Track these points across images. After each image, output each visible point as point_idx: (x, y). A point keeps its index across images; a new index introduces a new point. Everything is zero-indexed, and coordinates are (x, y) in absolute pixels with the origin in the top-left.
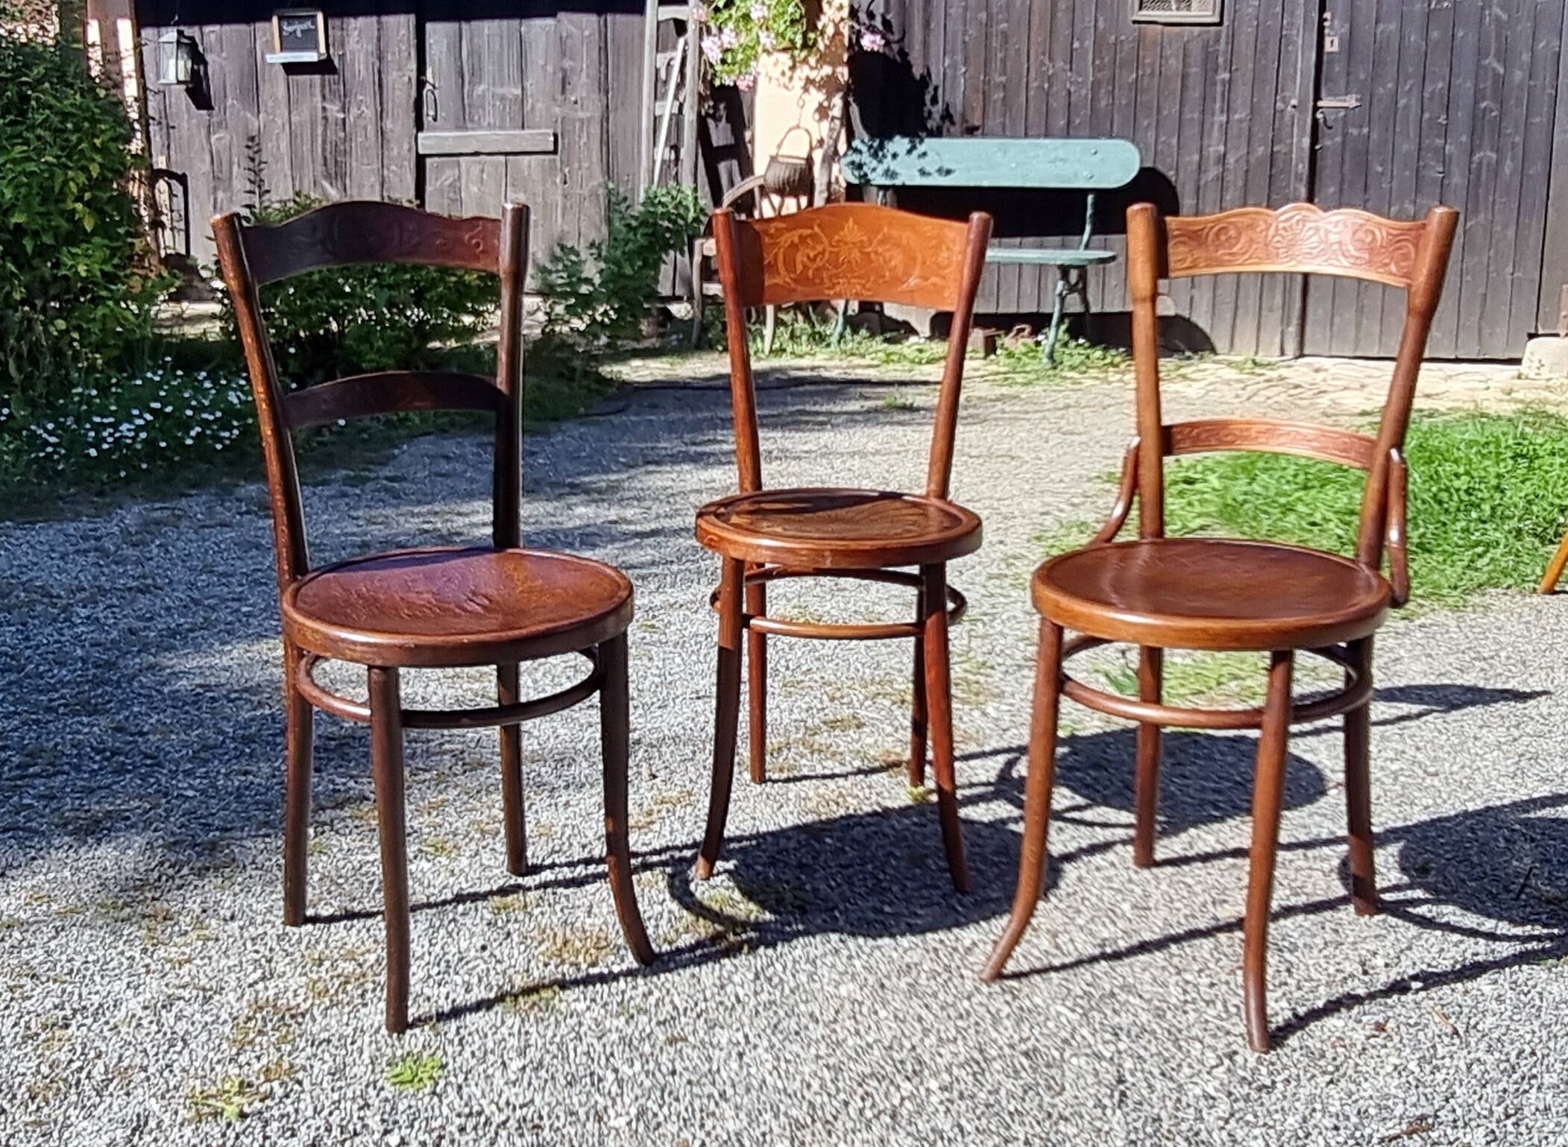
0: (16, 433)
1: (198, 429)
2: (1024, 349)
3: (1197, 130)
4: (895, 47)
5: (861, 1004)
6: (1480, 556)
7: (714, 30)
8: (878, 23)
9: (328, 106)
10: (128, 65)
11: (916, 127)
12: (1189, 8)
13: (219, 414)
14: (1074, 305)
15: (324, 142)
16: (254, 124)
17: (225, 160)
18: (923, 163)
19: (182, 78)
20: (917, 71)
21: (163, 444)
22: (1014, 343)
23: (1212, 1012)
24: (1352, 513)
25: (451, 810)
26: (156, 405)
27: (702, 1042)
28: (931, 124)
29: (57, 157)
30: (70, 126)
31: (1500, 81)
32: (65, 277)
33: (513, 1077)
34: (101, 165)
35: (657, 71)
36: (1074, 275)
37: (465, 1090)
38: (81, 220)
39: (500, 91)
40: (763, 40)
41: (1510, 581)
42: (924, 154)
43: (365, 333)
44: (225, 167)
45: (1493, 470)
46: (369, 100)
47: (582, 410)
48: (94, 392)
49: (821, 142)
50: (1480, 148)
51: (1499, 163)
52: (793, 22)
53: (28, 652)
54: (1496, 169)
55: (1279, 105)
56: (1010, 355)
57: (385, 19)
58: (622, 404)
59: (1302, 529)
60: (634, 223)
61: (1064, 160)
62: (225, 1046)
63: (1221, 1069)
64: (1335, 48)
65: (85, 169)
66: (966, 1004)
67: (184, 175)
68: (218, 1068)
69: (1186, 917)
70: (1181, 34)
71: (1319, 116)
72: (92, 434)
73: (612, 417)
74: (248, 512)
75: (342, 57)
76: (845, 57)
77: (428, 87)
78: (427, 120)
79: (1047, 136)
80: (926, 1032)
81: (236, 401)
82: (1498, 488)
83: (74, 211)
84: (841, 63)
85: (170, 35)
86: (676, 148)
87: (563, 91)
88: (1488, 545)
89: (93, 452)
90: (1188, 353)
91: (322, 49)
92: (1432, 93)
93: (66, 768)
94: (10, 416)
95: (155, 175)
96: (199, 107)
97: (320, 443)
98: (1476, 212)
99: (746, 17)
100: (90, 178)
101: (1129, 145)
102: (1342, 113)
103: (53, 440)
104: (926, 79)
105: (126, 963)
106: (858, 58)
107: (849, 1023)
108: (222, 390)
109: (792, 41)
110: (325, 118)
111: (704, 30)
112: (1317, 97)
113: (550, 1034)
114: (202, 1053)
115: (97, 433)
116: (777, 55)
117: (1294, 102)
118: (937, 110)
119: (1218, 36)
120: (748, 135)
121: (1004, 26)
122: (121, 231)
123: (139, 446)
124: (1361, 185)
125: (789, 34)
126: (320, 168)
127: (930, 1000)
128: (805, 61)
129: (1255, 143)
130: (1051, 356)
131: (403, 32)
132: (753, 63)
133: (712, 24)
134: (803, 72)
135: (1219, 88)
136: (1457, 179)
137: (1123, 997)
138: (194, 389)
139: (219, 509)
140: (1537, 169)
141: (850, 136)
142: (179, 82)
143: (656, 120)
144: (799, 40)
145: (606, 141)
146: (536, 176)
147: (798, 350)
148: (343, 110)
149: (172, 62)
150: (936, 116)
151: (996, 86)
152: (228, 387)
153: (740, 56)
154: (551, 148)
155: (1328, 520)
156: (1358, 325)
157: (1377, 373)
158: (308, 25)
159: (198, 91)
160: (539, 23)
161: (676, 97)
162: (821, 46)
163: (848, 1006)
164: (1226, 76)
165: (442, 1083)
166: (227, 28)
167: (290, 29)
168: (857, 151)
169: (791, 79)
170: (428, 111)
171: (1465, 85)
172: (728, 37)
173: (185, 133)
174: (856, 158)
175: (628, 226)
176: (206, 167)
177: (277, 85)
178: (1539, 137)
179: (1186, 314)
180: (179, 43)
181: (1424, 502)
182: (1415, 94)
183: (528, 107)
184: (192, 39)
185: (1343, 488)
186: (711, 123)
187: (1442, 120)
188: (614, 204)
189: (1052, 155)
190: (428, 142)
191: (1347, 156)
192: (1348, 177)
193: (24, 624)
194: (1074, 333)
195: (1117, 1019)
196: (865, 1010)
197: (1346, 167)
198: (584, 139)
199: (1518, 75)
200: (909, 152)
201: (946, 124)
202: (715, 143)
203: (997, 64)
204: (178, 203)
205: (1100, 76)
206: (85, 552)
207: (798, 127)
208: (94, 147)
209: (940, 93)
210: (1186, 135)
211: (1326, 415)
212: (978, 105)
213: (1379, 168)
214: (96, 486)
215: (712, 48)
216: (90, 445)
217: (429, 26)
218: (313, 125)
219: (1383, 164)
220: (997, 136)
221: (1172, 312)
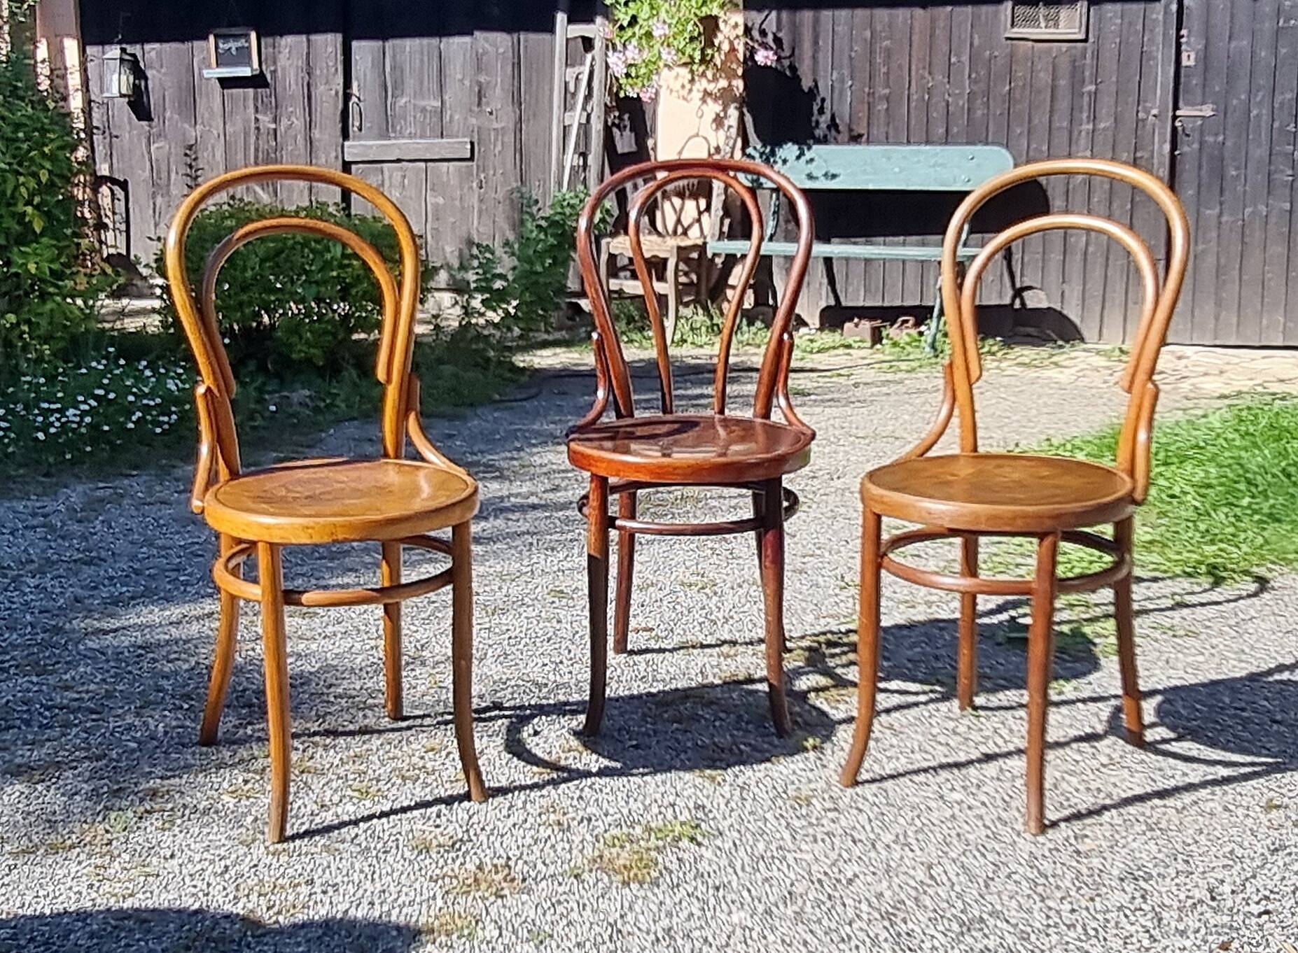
1: (139, 414)
2: (907, 339)
3: (1065, 137)
4: (786, 63)
5: (751, 930)
7: (619, 47)
8: (770, 40)
9: (259, 116)
10: (74, 80)
11: (805, 136)
12: (1056, 25)
13: (158, 400)
15: (257, 150)
16: (192, 134)
17: (164, 168)
18: (811, 168)
19: (124, 91)
20: (806, 84)
21: (106, 428)
22: (898, 333)
23: (1072, 934)
24: (1209, 486)
25: (375, 758)
26: (101, 392)
28: (818, 132)
29: (10, 164)
30: (21, 135)
32: (17, 275)
34: (50, 172)
35: (566, 84)
38: (30, 222)
39: (423, 103)
40: (664, 56)
42: (812, 160)
43: (295, 327)
44: (164, 175)
46: (299, 112)
47: (497, 397)
48: (42, 380)
49: (718, 149)
52: (692, 39)
55: (1141, 115)
56: (895, 344)
57: (313, 37)
58: (533, 391)
59: (1162, 501)
60: (544, 223)
61: (944, 165)
64: (1192, 63)
66: (847, 928)
67: (126, 181)
69: (1050, 850)
70: (1050, 50)
71: (1178, 124)
72: (40, 419)
73: (524, 403)
75: (273, 72)
76: (740, 72)
77: (354, 99)
78: (353, 130)
79: (927, 142)
81: (174, 388)
83: (24, 214)
84: (735, 76)
85: (114, 52)
86: (584, 155)
87: (479, 104)
89: (41, 436)
90: (1060, 343)
91: (256, 65)
92: (1282, 104)
95: (98, 181)
96: (139, 119)
99: (649, 35)
101: (1004, 151)
102: (1200, 122)
103: (4, 425)
104: (813, 92)
105: (74, 898)
106: (752, 71)
108: (161, 379)
109: (691, 57)
110: (258, 128)
111: (610, 45)
112: (1176, 107)
115: (46, 418)
116: (677, 70)
117: (1155, 112)
118: (824, 120)
119: (1086, 49)
120: (650, 143)
121: (887, 43)
122: (69, 232)
123: (83, 430)
124: (1217, 188)
125: (689, 50)
127: (815, 927)
128: (703, 74)
129: (1119, 149)
130: (933, 347)
131: (330, 49)
132: (655, 77)
133: (617, 41)
134: (702, 84)
135: (1086, 99)
137: (991, 922)
138: (135, 377)
139: (158, 488)
141: (746, 143)
142: (122, 96)
143: (566, 130)
144: (697, 56)
145: (519, 150)
146: (454, 181)
147: (698, 340)
148: (275, 121)
149: (116, 77)
150: (823, 126)
151: (881, 98)
152: (167, 375)
153: (643, 71)
154: (468, 155)
155: (1186, 493)
156: (1217, 318)
157: (1237, 360)
158: (242, 43)
159: (139, 104)
160: (457, 40)
161: (584, 109)
162: (718, 61)
163: (739, 932)
164: (1093, 88)
166: (167, 46)
167: (226, 46)
168: (749, 156)
169: (690, 90)
170: (354, 122)
172: (632, 53)
173: (127, 142)
175: (539, 226)
176: (146, 175)
177: (212, 99)
179: (1057, 307)
180: (122, 60)
181: (1274, 476)
182: (1266, 104)
183: (447, 118)
184: (134, 55)
185: (1201, 463)
186: (615, 130)
187: (1291, 128)
188: (522, 206)
189: (932, 161)
190: (353, 150)
191: (1204, 162)
192: (1204, 181)
195: (986, 941)
196: (755, 935)
197: (1203, 172)
198: (499, 148)
200: (798, 158)
201: (833, 133)
202: (620, 150)
203: (880, 79)
204: (120, 207)
205: (975, 88)
206: (34, 527)
207: (697, 135)
208: (43, 155)
209: (827, 104)
210: (1055, 141)
211: (1187, 398)
212: (863, 115)
213: (1234, 173)
214: (44, 469)
215: (617, 64)
216: (38, 429)
217: (355, 44)
218: (246, 135)
219: (1237, 168)
220: (880, 143)
221: (1044, 305)
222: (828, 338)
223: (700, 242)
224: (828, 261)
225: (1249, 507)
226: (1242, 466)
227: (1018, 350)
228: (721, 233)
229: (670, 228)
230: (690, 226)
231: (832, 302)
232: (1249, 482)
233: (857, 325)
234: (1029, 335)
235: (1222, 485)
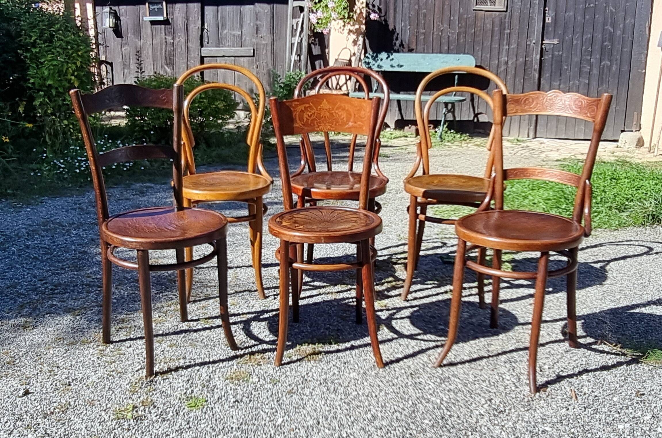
0: (49, 163)
3: (497, 51)
4: (383, 18)
5: (358, 380)
6: (596, 216)
7: (315, 11)
8: (376, 9)
9: (167, 37)
10: (91, 23)
11: (390, 49)
12: (495, 5)
14: (450, 117)
15: (165, 51)
16: (139, 43)
17: (127, 58)
18: (392, 62)
19: (111, 25)
20: (391, 27)
21: (104, 168)
23: (484, 384)
24: (549, 200)
27: (300, 393)
28: (395, 48)
29: (65, 59)
30: (69, 47)
31: (612, 35)
32: (67, 105)
33: (231, 405)
34: (81, 62)
35: (293, 26)
36: (450, 106)
37: (214, 409)
38: (73, 83)
39: (233, 33)
40: (333, 15)
41: (606, 226)
42: (393, 59)
44: (128, 60)
45: (602, 184)
46: (183, 35)
48: (78, 148)
49: (354, 54)
50: (604, 60)
51: (611, 66)
52: (344, 8)
53: (54, 247)
54: (610, 68)
55: (528, 43)
57: (189, 4)
59: (530, 205)
60: (282, 85)
61: (447, 62)
62: (127, 393)
63: (487, 405)
64: (550, 21)
65: (75, 63)
66: (396, 380)
67: (112, 62)
68: (125, 401)
69: (477, 350)
70: (492, 15)
71: (543, 47)
72: (77, 164)
74: (136, 195)
75: (172, 19)
76: (364, 22)
77: (205, 30)
78: (205, 43)
79: (440, 53)
80: (381, 390)
82: (603, 191)
83: (71, 79)
84: (362, 24)
85: (107, 9)
86: (299, 56)
87: (257, 33)
88: (599, 212)
89: (78, 171)
91: (165, 15)
92: (586, 39)
93: (69, 291)
94: (46, 157)
95: (101, 63)
96: (118, 37)
97: (163, 168)
98: (602, 85)
99: (326, 6)
100: (77, 67)
101: (471, 57)
102: (552, 46)
103: (62, 166)
104: (394, 31)
105: (92, 363)
106: (369, 22)
107: (353, 387)
109: (344, 16)
110: (166, 42)
111: (311, 11)
112: (543, 40)
113: (245, 389)
114: (119, 395)
115: (80, 163)
116: (338, 21)
117: (534, 41)
118: (398, 43)
119: (506, 15)
120: (327, 51)
121: (424, 11)
122: (88, 87)
124: (559, 74)
125: (343, 13)
126: (164, 61)
127: (382, 379)
128: (349, 23)
129: (519, 57)
130: (441, 137)
131: (196, 9)
132: (329, 24)
133: (314, 8)
134: (348, 27)
135: (506, 36)
136: (595, 71)
139: (125, 193)
140: (625, 68)
141: (366, 52)
142: (110, 27)
143: (292, 45)
144: (346, 15)
145: (273, 53)
146: (246, 65)
148: (173, 39)
149: (108, 19)
150: (398, 45)
151: (421, 33)
153: (324, 21)
154: (252, 55)
155: (540, 202)
156: (557, 127)
157: (564, 145)
158: (160, 6)
159: (117, 31)
160: (248, 7)
161: (300, 36)
162: (355, 17)
163: (353, 381)
164: (509, 31)
165: (206, 407)
166: (129, 7)
167: (153, 7)
168: (368, 58)
169: (343, 30)
170: (205, 40)
171: (598, 36)
173: (112, 47)
174: (367, 60)
175: (280, 86)
176: (120, 60)
177: (147, 29)
178: (626, 56)
180: (110, 13)
182: (580, 38)
183: (243, 39)
184: (115, 11)
185: (547, 190)
186: (313, 46)
187: (590, 49)
188: (273, 77)
189: (442, 60)
190: (205, 51)
191: (554, 62)
192: (554, 70)
193: (53, 237)
194: (449, 128)
195: (450, 387)
196: (359, 382)
197: (553, 66)
199: (619, 33)
200: (387, 58)
201: (402, 48)
202: (314, 54)
203: (422, 25)
204: (110, 76)
205: (460, 30)
206: (75, 209)
207: (346, 48)
208: (78, 55)
209: (399, 36)
210: (493, 53)
211: (543, 161)
212: (414, 41)
213: (566, 67)
214: (79, 184)
215: (313, 18)
216: (77, 168)
217: (206, 8)
218: (161, 45)
219: (567, 66)
220: (421, 53)
221: (487, 121)
222: (398, 133)
223: (346, 92)
224: (399, 101)
225: (565, 209)
226: (563, 191)
227: (475, 139)
228: (355, 89)
229: (334, 86)
230: (343, 86)
231: (400, 118)
232: (565, 198)
233: (410, 128)
234: (480, 133)
235: (554, 199)
